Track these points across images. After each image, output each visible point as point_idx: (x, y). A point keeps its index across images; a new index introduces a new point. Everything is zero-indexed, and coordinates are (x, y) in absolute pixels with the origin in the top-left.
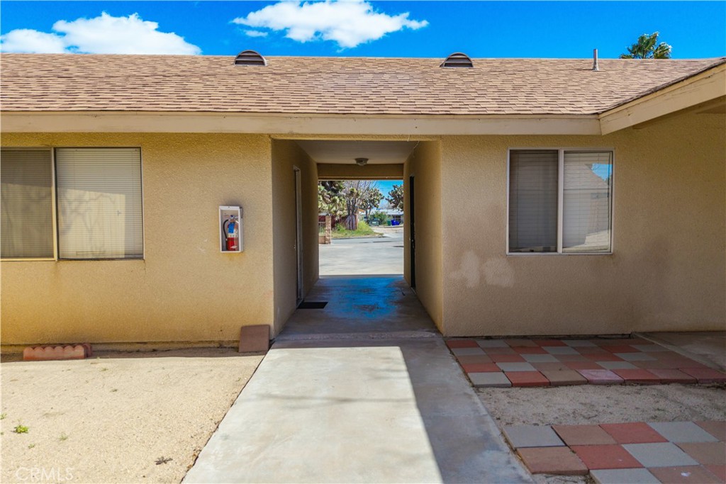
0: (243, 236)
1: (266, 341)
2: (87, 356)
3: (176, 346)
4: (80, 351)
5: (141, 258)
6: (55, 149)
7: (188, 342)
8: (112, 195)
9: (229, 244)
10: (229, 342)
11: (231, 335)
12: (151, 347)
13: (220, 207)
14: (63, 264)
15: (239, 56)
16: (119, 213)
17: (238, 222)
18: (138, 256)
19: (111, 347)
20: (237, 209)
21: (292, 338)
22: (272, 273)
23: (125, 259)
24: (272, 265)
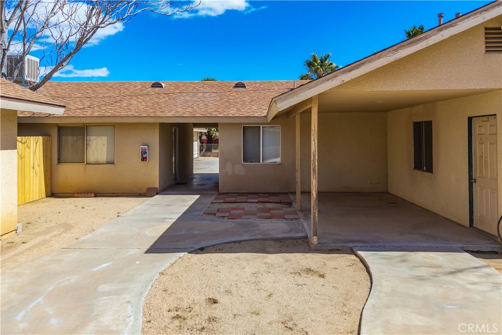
0: (149, 156)
1: (156, 193)
2: (95, 197)
3: (125, 194)
4: (93, 195)
5: (114, 164)
6: (87, 126)
7: (129, 193)
8: (102, 137)
9: (144, 159)
10: (143, 193)
11: (144, 191)
12: (116, 195)
13: (141, 146)
14: (87, 165)
15: (153, 84)
16: (104, 145)
17: (147, 151)
18: (113, 163)
19: (103, 195)
20: (146, 147)
21: (165, 192)
22: (158, 169)
23: (106, 164)
24: (158, 166)
